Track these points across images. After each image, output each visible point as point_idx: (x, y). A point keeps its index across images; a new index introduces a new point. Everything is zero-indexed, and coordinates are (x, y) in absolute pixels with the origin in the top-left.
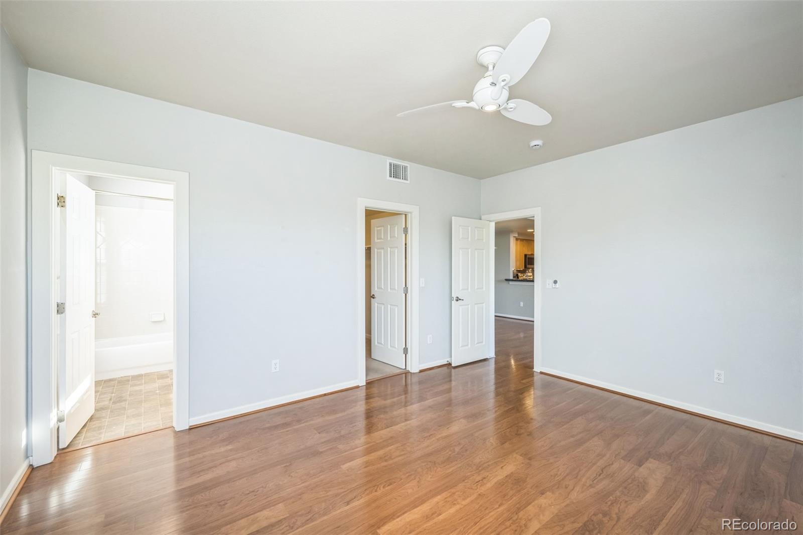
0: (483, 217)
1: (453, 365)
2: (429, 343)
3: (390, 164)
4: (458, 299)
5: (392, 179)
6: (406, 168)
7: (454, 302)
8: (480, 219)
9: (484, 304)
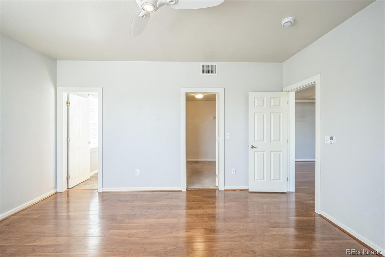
0: (284, 89)
1: (249, 191)
2: (233, 173)
3: (203, 66)
4: (253, 147)
5: (204, 74)
6: (215, 66)
7: (250, 148)
8: (282, 91)
9: (281, 152)
